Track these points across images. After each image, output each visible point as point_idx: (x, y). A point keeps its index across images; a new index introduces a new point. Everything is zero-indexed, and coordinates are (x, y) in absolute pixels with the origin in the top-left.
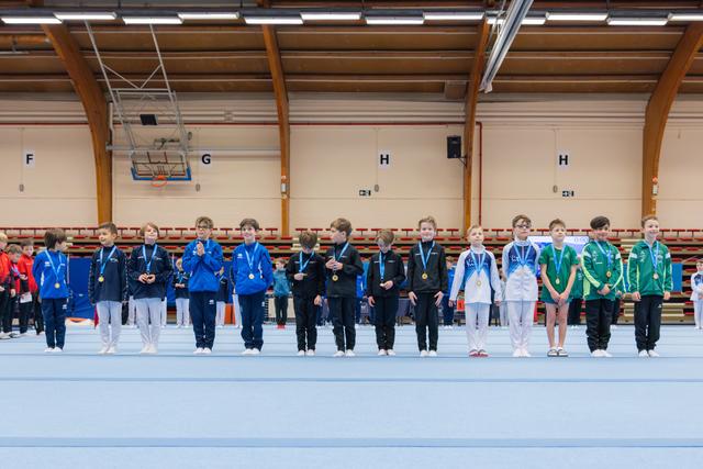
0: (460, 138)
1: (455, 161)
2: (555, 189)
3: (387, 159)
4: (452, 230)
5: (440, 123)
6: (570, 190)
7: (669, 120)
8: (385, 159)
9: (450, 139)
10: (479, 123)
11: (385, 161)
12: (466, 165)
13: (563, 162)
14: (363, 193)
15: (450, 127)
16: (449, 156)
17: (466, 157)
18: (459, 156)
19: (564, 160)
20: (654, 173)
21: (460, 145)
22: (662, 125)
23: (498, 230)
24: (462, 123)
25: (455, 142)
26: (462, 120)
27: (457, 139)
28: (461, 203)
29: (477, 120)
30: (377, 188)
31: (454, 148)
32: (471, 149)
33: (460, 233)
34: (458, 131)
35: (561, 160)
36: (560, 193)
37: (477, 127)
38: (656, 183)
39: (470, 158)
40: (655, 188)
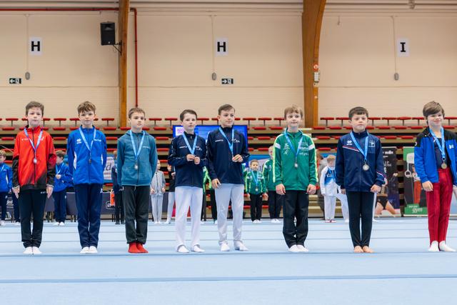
0: (114, 24)
1: (109, 47)
2: (214, 77)
3: (38, 46)
4: (108, 120)
5: (94, 9)
6: (229, 78)
7: (326, 7)
8: (36, 46)
9: (104, 26)
10: (134, 10)
11: (36, 48)
12: (121, 52)
13: (222, 49)
14: (14, 81)
15: (104, 13)
16: (104, 43)
17: (120, 44)
18: (113, 43)
19: (222, 47)
20: (314, 59)
21: (113, 32)
22: (320, 12)
23: (155, 120)
24: (117, 9)
25: (108, 29)
26: (116, 6)
27: (111, 25)
28: (117, 91)
29: (131, 6)
30: (28, 76)
31: (107, 35)
32: (126, 35)
33: (115, 123)
34: (111, 17)
35: (219, 46)
36: (219, 81)
37: (131, 14)
38: (317, 70)
39: (125, 44)
40: (316, 74)
